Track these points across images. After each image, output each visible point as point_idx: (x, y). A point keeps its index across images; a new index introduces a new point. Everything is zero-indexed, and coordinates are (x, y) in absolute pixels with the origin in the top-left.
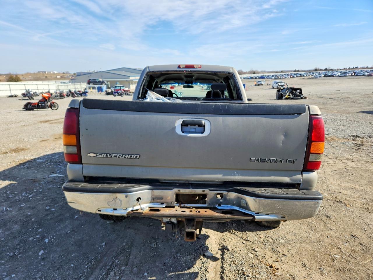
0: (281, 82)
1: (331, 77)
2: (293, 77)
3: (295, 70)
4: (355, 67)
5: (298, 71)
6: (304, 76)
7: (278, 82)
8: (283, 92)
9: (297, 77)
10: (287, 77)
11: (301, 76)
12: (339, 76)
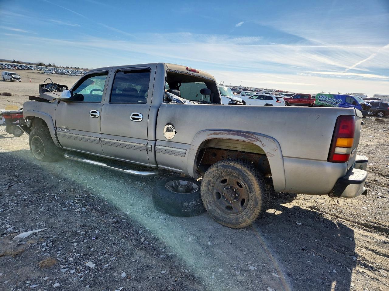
0: (15, 74)
1: (62, 74)
2: (19, 69)
3: (14, 60)
4: (76, 67)
5: (18, 62)
6: (31, 69)
7: (11, 74)
8: (48, 88)
9: (23, 69)
10: (11, 68)
11: (27, 69)
12: (70, 75)
